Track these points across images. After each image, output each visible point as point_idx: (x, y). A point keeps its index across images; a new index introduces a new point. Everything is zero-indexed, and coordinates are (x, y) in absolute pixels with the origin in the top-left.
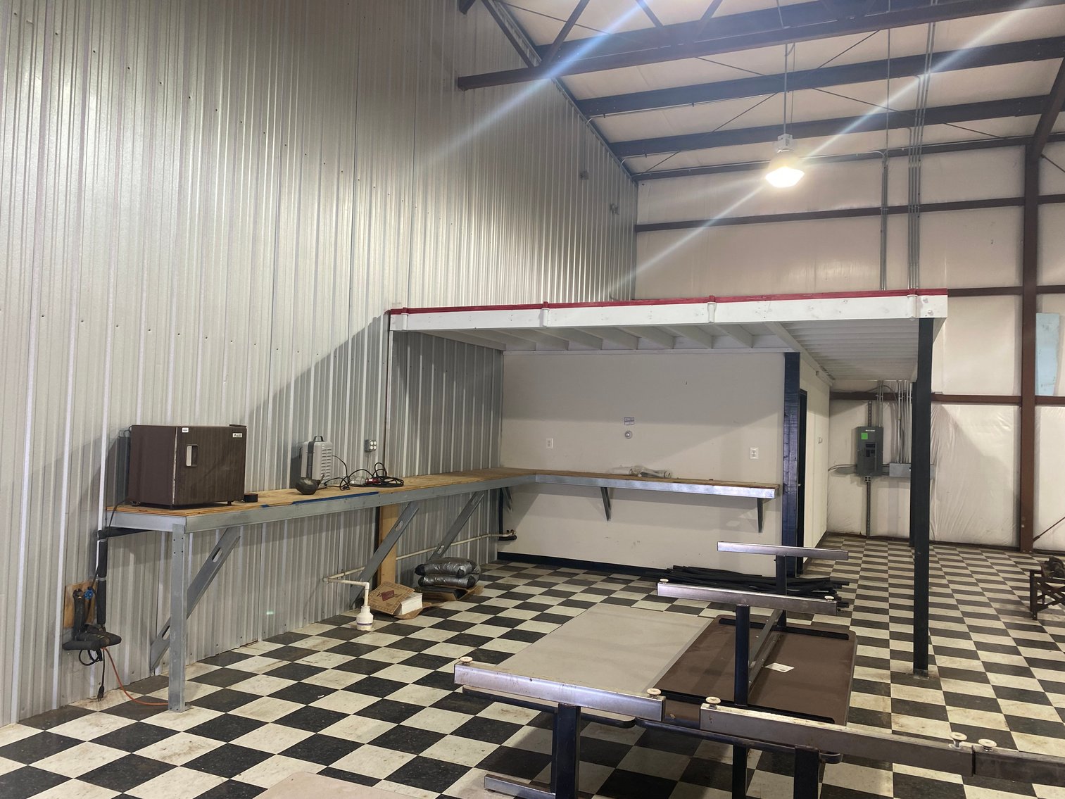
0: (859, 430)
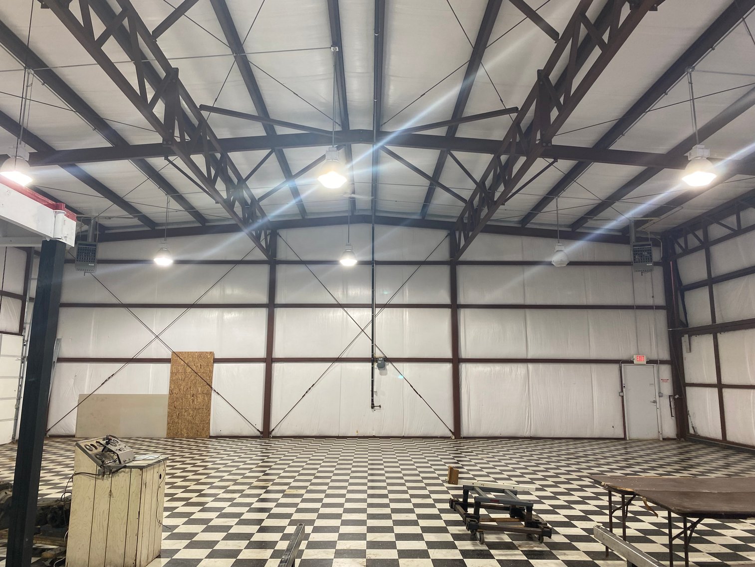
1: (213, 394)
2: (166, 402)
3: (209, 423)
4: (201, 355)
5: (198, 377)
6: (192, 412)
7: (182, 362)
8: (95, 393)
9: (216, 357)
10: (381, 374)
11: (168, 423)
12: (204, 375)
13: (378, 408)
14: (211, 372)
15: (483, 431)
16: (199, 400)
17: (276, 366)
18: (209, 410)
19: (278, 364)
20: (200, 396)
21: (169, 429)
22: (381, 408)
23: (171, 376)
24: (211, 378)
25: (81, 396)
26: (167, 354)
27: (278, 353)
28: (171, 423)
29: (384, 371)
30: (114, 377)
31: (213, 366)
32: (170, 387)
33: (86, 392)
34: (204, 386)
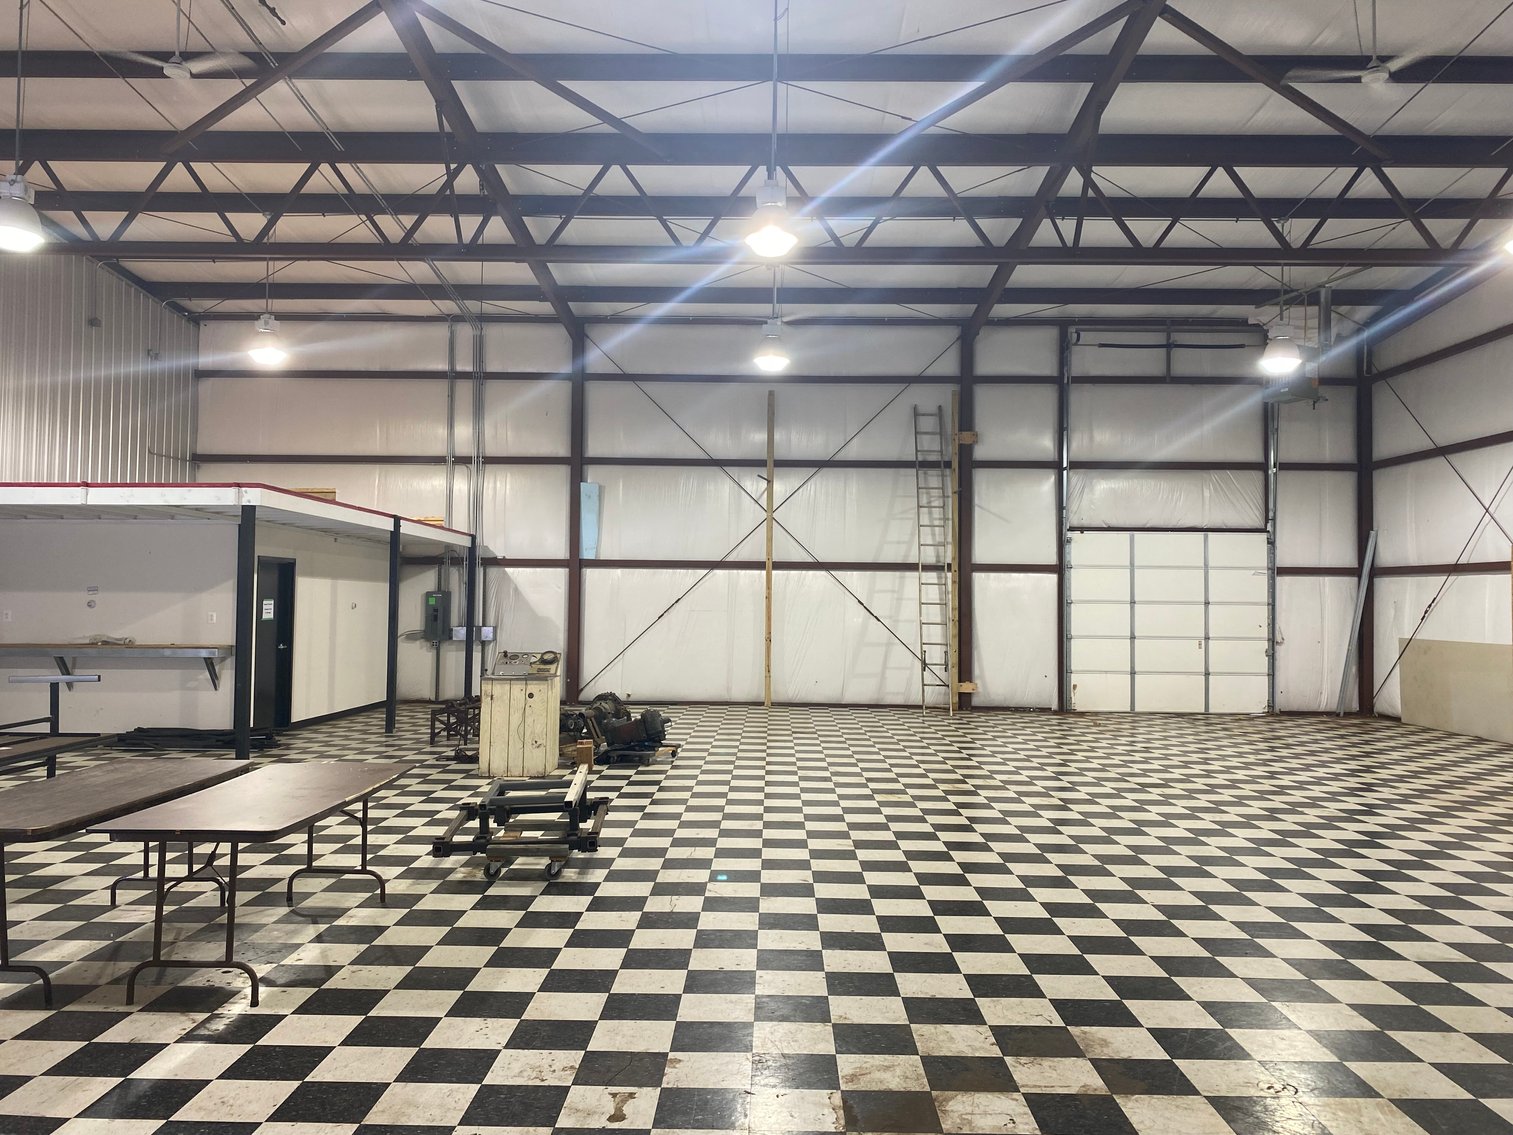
0: (428, 595)
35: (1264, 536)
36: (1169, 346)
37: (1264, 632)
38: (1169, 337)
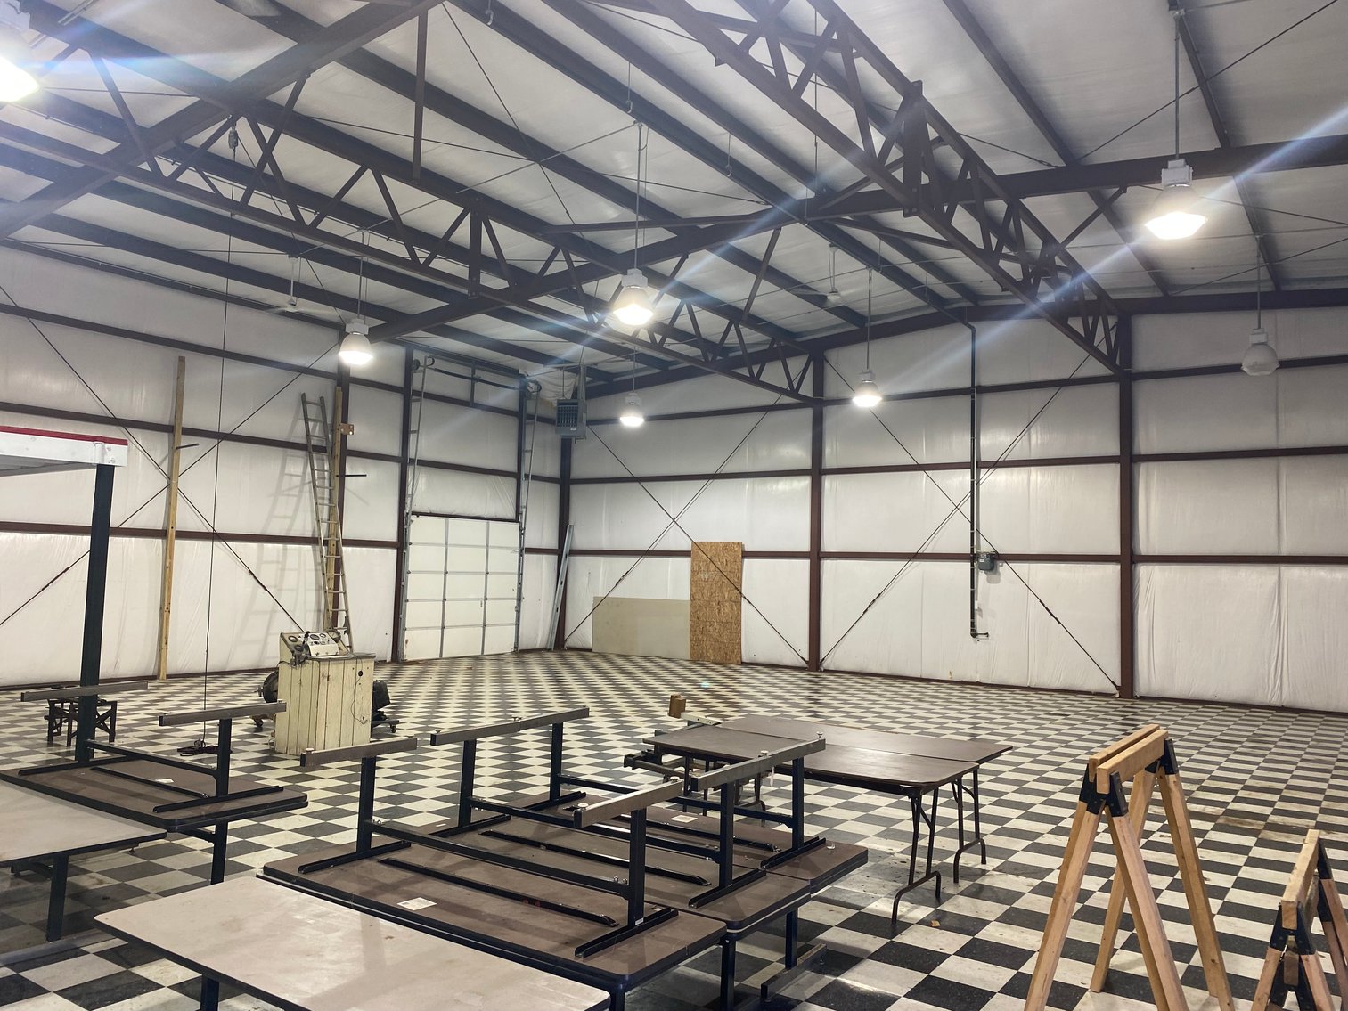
1: (744, 602)
2: (687, 610)
3: (740, 644)
4: (727, 546)
5: (723, 578)
6: (718, 627)
7: (705, 557)
8: (610, 596)
9: (747, 549)
10: (989, 581)
11: (691, 640)
12: (732, 574)
13: (985, 637)
14: (741, 571)
15: (1178, 688)
16: (726, 611)
17: (827, 566)
18: (740, 625)
19: (828, 561)
20: (727, 604)
21: (692, 648)
22: (990, 638)
23: (692, 576)
24: (740, 579)
25: (596, 598)
26: (686, 545)
27: (828, 545)
28: (695, 642)
29: (994, 577)
30: (629, 575)
31: (742, 562)
32: (691, 591)
33: (601, 594)
34: (730, 590)
35: (517, 525)
36: (474, 380)
37: (515, 594)
38: (474, 373)
